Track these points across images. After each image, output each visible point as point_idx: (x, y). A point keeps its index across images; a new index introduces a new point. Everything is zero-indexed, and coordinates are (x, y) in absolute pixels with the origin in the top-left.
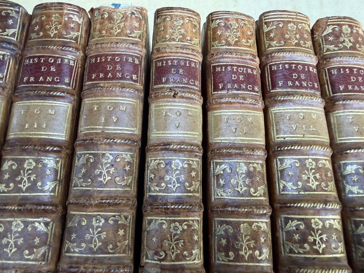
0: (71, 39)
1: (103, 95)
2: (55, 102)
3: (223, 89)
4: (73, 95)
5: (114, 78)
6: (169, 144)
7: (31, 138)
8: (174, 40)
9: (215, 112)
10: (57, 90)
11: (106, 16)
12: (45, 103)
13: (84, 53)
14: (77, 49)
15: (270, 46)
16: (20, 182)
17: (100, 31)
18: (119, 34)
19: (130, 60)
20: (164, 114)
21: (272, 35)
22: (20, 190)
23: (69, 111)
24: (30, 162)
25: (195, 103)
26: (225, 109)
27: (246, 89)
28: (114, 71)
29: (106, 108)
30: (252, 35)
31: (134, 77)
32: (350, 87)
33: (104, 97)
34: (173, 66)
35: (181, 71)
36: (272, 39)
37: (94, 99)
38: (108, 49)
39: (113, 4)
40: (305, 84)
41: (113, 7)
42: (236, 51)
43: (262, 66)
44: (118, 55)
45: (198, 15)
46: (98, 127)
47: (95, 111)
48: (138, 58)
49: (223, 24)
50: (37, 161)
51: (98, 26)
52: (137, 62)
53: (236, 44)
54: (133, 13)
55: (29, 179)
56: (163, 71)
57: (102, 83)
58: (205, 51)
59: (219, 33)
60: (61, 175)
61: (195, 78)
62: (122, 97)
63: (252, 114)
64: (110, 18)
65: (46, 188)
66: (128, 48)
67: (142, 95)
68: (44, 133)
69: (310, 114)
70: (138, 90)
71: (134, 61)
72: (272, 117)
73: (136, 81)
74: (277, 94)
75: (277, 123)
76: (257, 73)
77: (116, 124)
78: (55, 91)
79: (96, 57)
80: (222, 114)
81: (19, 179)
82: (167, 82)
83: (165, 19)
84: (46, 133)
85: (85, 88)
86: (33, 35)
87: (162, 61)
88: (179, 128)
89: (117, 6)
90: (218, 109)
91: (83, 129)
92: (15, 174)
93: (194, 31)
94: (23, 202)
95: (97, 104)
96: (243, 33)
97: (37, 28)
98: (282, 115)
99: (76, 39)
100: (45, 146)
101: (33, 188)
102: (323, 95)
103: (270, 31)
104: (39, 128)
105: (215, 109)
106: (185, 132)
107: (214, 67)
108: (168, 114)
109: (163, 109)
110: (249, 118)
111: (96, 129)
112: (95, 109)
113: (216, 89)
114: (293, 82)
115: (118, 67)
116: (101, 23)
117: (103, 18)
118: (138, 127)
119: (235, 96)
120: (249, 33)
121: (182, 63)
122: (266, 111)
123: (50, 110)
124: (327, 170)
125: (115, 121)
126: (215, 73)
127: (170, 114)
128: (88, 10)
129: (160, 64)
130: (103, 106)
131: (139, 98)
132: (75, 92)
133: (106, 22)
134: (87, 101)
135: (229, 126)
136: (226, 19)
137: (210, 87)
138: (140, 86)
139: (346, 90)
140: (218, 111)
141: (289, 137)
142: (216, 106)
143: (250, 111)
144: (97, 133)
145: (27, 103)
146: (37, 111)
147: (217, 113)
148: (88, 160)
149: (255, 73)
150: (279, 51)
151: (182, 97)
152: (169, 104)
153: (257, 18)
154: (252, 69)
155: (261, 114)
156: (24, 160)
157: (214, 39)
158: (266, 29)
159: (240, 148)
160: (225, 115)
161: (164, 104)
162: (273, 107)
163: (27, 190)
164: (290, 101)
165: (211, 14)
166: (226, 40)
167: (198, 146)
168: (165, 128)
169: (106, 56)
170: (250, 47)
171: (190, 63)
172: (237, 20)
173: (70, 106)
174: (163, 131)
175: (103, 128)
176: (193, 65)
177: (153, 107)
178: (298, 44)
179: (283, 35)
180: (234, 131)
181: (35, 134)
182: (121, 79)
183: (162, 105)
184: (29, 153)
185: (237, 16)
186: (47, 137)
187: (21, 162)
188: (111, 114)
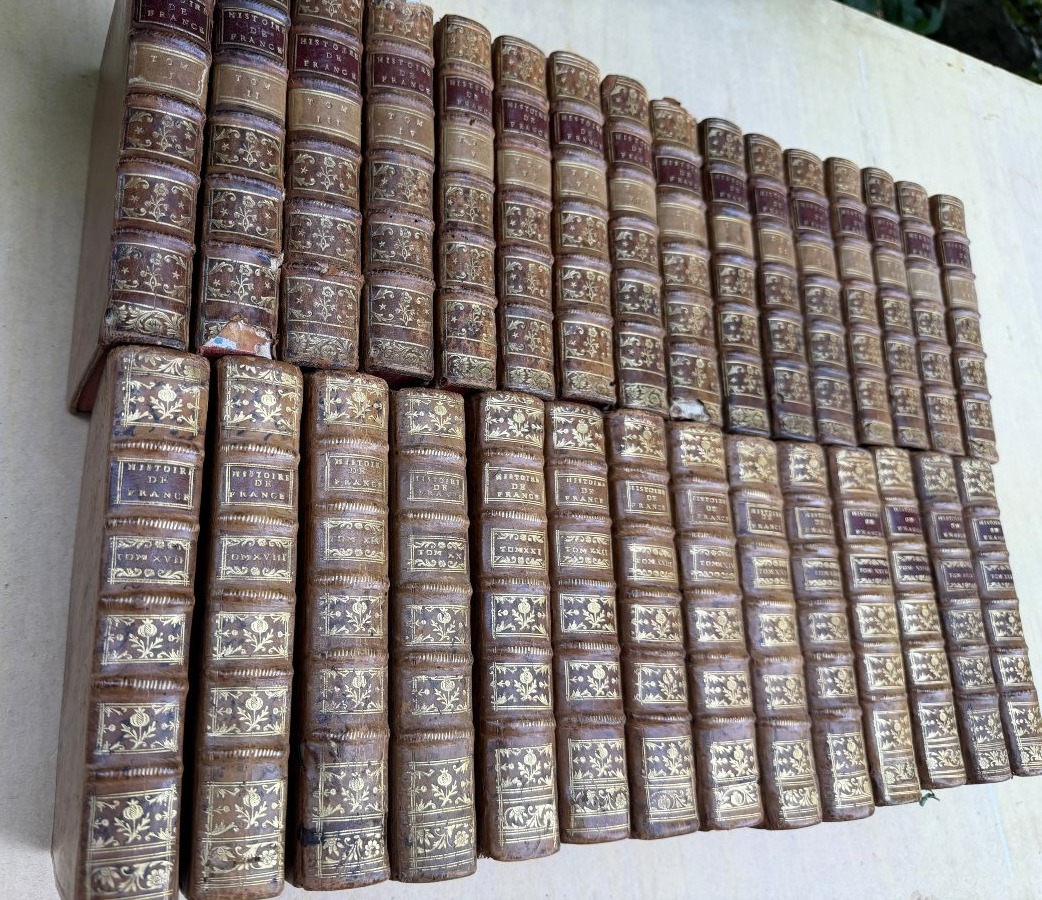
0: (352, 25)
1: (398, 104)
3: (515, 128)
4: (356, 92)
5: (408, 87)
6: (465, 172)
7: (326, 134)
8: (467, 58)
10: (337, 82)
11: (392, 7)
13: (364, 44)
14: (355, 37)
15: (560, 92)
16: (322, 179)
17: (386, 26)
18: (408, 35)
20: (460, 141)
21: (564, 80)
22: (323, 188)
23: (357, 111)
24: (329, 160)
25: (488, 136)
26: (517, 150)
27: (537, 134)
28: (407, 78)
29: (403, 119)
30: (543, 75)
31: (428, 90)
32: (631, 156)
33: (400, 106)
34: (467, 88)
35: (476, 97)
36: (562, 85)
37: (388, 105)
40: (591, 142)
42: (528, 89)
43: (552, 113)
44: (410, 60)
45: (489, 34)
47: (391, 120)
48: (429, 69)
49: (515, 53)
50: (336, 160)
51: (382, 18)
52: (423, 71)
53: (528, 80)
54: (423, 13)
55: (331, 178)
56: (456, 92)
57: (396, 89)
59: (511, 62)
60: (358, 180)
61: (486, 107)
63: (542, 162)
64: (398, 12)
65: (349, 191)
67: (432, 111)
69: (594, 174)
70: (431, 108)
71: (426, 72)
72: (559, 170)
73: (429, 97)
74: (565, 147)
75: (564, 179)
76: (546, 118)
77: (414, 139)
79: (384, 56)
80: (514, 154)
81: (319, 175)
82: (462, 105)
83: (457, 30)
85: (372, 90)
86: (306, 8)
87: (456, 79)
88: (476, 159)
90: (511, 148)
91: (375, 137)
92: (314, 169)
93: (487, 52)
94: (330, 200)
95: (393, 112)
96: (535, 69)
98: (569, 170)
99: (357, 27)
100: (343, 146)
101: (336, 188)
102: (606, 158)
103: (561, 75)
105: (507, 148)
106: (481, 164)
107: (506, 101)
108: (464, 140)
109: (458, 134)
110: (539, 165)
111: (395, 140)
113: (507, 125)
114: (582, 136)
115: (412, 76)
116: (386, 16)
117: (388, 9)
118: (431, 146)
119: (527, 139)
120: (540, 71)
121: (477, 88)
122: (553, 162)
124: (603, 232)
125: (413, 135)
126: (506, 108)
127: (466, 142)
129: (453, 83)
130: (399, 116)
132: (358, 89)
133: (393, 15)
134: (374, 106)
135: (520, 169)
136: (519, 48)
137: (502, 123)
139: (627, 157)
140: (510, 150)
141: (574, 193)
144: (396, 145)
146: (328, 105)
147: (508, 152)
148: (388, 171)
150: (571, 100)
151: (478, 126)
152: (465, 130)
153: (547, 55)
154: (543, 113)
155: (549, 167)
156: (322, 156)
157: (506, 69)
158: (558, 72)
159: (531, 193)
160: (517, 156)
162: (560, 159)
163: (331, 189)
164: (577, 156)
165: (503, 37)
166: (518, 73)
167: (490, 182)
168: (463, 156)
169: (397, 58)
170: (540, 87)
171: (484, 91)
172: (530, 52)
173: (357, 105)
174: (460, 157)
175: (402, 141)
177: (445, 131)
178: (587, 97)
179: (574, 83)
182: (415, 89)
183: (458, 130)
185: (530, 48)
187: (318, 158)
188: (408, 126)
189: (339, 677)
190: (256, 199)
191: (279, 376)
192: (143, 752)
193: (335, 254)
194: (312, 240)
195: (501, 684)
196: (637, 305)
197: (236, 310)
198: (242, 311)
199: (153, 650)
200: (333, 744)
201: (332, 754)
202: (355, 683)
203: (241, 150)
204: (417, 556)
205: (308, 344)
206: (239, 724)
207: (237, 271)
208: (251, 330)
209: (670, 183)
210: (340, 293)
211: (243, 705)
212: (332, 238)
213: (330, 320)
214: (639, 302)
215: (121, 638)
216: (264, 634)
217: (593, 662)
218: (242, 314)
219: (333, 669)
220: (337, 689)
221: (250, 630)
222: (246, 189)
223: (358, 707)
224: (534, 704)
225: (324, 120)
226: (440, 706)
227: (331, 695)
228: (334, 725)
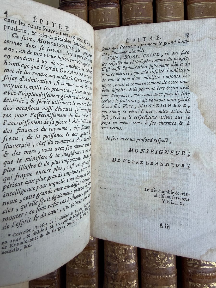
2: (110, 8)
7: (102, 26)
9: (191, 5)
12: (106, 8)
20: (165, 8)
23: (117, 12)
26: (197, 3)
29: (136, 8)
33: (134, 2)
37: (129, 4)
46: (133, 18)
47: (131, 10)
62: (143, 2)
63: (211, 4)
68: (108, 23)
77: (142, 15)
78: (110, 2)
80: (195, 5)
84: (109, 23)
88: (173, 14)
95: (131, 7)
104: (105, 21)
105: (192, 3)
106: (176, 16)
108: (167, 7)
109: (164, 6)
110: (210, 6)
111: (132, 19)
112: (131, 9)
118: (152, 16)
123: (109, 12)
125: (141, 14)
127: (168, 8)
130: (134, 7)
131: (151, 2)
132: (118, 2)
134: (125, 6)
135: (199, 11)
140: (193, 4)
142: (192, 2)
143: (210, 2)
144: (133, 21)
145: (97, 9)
146: (103, 13)
147: (192, 5)
152: (167, 2)
160: (197, 6)
161: (164, 3)
168: (166, 15)
173: (117, 9)
174: (165, 16)
175: (136, 18)
177: (158, 5)
180: (202, 13)
181: (104, 24)
183: (164, 4)
186: (110, 25)
188: (138, 11)
200: (113, 274)
201: (112, 278)
202: (120, 252)
219: (111, 246)
220: (113, 254)
223: (122, 261)
224: (208, 265)
225: (101, 20)
226: (159, 265)
227: (111, 256)
228: (112, 268)
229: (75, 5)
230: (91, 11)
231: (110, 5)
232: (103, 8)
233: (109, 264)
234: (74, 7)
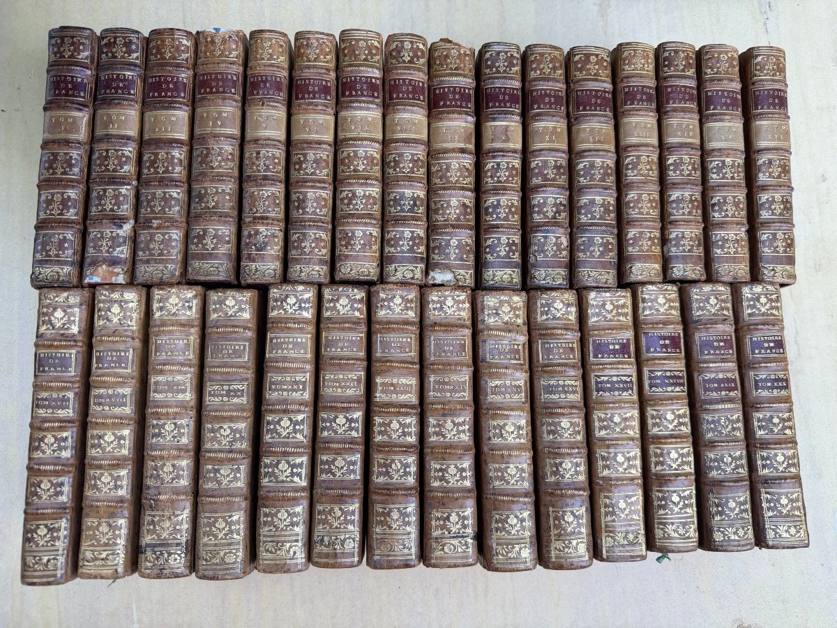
0: (183, 60)
1: (210, 106)
2: (175, 112)
3: (302, 99)
4: (188, 106)
5: (217, 92)
6: (258, 140)
7: (161, 138)
8: (263, 59)
9: (296, 116)
10: (176, 102)
11: (209, 39)
12: (168, 112)
13: (194, 71)
14: (188, 68)
15: (344, 61)
16: (158, 167)
17: (205, 53)
18: (220, 56)
19: (229, 77)
20: (256, 119)
21: (346, 51)
22: (158, 173)
23: (186, 118)
24: (162, 154)
25: (279, 110)
27: (320, 98)
28: (217, 85)
29: (213, 115)
30: (330, 51)
31: (233, 90)
32: (401, 95)
34: (262, 81)
35: (268, 85)
36: (345, 55)
37: (204, 108)
38: (211, 68)
39: (214, 29)
40: (365, 93)
41: (214, 31)
42: (315, 67)
44: (220, 73)
45: (285, 35)
48: (235, 74)
49: (305, 43)
50: (167, 153)
51: (203, 49)
52: (235, 79)
53: (315, 60)
54: (230, 37)
55: (163, 166)
56: (255, 86)
57: (209, 96)
58: (292, 68)
59: (302, 51)
60: (185, 163)
61: (280, 90)
62: (224, 106)
63: (324, 118)
64: (213, 42)
65: (176, 171)
66: (227, 67)
67: (240, 104)
68: (170, 134)
69: (366, 117)
70: (236, 101)
71: (232, 77)
72: (339, 119)
73: (235, 94)
74: (345, 102)
75: (342, 125)
76: (331, 84)
77: (221, 126)
79: (203, 75)
80: (301, 118)
81: (156, 165)
82: (258, 94)
83: (257, 40)
84: (172, 134)
85: (197, 100)
86: (152, 58)
87: (254, 77)
88: (266, 129)
89: (217, 30)
90: (298, 114)
91: (197, 131)
92: (153, 163)
93: (280, 50)
94: (161, 180)
95: (207, 112)
96: (321, 50)
97: (154, 51)
98: (346, 118)
99: (187, 60)
100: (172, 143)
101: (167, 171)
102: (383, 103)
103: (345, 48)
104: (166, 130)
105: (296, 114)
107: (297, 80)
108: (259, 118)
109: (255, 115)
110: (320, 121)
111: (206, 130)
112: (205, 116)
113: (297, 98)
114: (356, 92)
115: (220, 83)
116: (206, 46)
117: (206, 42)
118: (238, 128)
119: (311, 104)
120: (327, 50)
121: (269, 78)
122: (336, 115)
123: (173, 118)
125: (220, 124)
126: (297, 85)
128: (194, 33)
129: (252, 80)
130: (211, 114)
131: (238, 108)
132: (189, 103)
133: (210, 45)
134: (199, 110)
135: (305, 127)
136: (308, 38)
137: (294, 96)
138: (238, 97)
139: (398, 98)
141: (349, 135)
143: (321, 116)
144: (207, 133)
145: (155, 113)
146: (163, 119)
147: (298, 117)
148: (202, 152)
149: (329, 84)
150: (351, 65)
151: (268, 105)
152: (259, 111)
154: (326, 81)
155: (331, 119)
156: (159, 153)
157: (298, 56)
158: (342, 46)
159: (310, 143)
162: (342, 111)
163: (163, 172)
164: (352, 107)
166: (307, 57)
167: (280, 142)
168: (256, 129)
169: (211, 74)
170: (327, 62)
171: (276, 79)
172: (317, 39)
173: (187, 114)
174: (255, 131)
175: (212, 130)
176: (278, 79)
177: (249, 113)
178: (366, 60)
179: (354, 51)
180: (308, 131)
181: (164, 135)
182: (223, 92)
183: (254, 112)
184: (161, 149)
185: (317, 36)
186: (172, 137)
187: (156, 155)
188: (217, 119)
189: (156, 465)
190: (114, 190)
191: (122, 295)
192: (47, 502)
193: (165, 213)
194: (151, 207)
195: (266, 470)
196: (399, 208)
197: (101, 259)
198: (104, 259)
199: (53, 450)
200: (152, 502)
201: (151, 507)
202: (165, 469)
203: (106, 163)
204: (210, 395)
205: (146, 272)
206: (97, 489)
207: (102, 237)
208: (111, 269)
209: (440, 107)
210: (166, 237)
211: (100, 479)
212: (163, 203)
213: (159, 255)
214: (400, 205)
215: (37, 444)
216: (112, 442)
217: (335, 456)
218: (105, 261)
220: (155, 472)
221: (104, 440)
222: (108, 185)
223: (168, 482)
224: (288, 482)
225: (160, 129)
226: (219, 483)
227: (152, 476)
228: (152, 491)
229: (119, 103)
230: (147, 114)
231: (175, 108)
232: (164, 112)
233: (149, 488)
234: (119, 106)
